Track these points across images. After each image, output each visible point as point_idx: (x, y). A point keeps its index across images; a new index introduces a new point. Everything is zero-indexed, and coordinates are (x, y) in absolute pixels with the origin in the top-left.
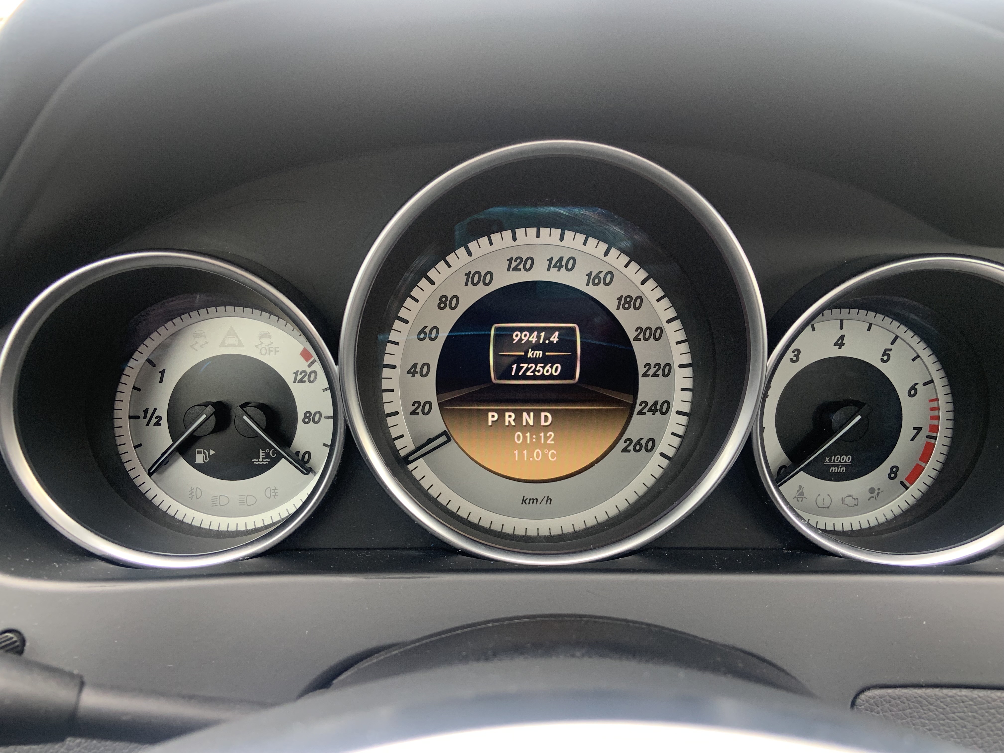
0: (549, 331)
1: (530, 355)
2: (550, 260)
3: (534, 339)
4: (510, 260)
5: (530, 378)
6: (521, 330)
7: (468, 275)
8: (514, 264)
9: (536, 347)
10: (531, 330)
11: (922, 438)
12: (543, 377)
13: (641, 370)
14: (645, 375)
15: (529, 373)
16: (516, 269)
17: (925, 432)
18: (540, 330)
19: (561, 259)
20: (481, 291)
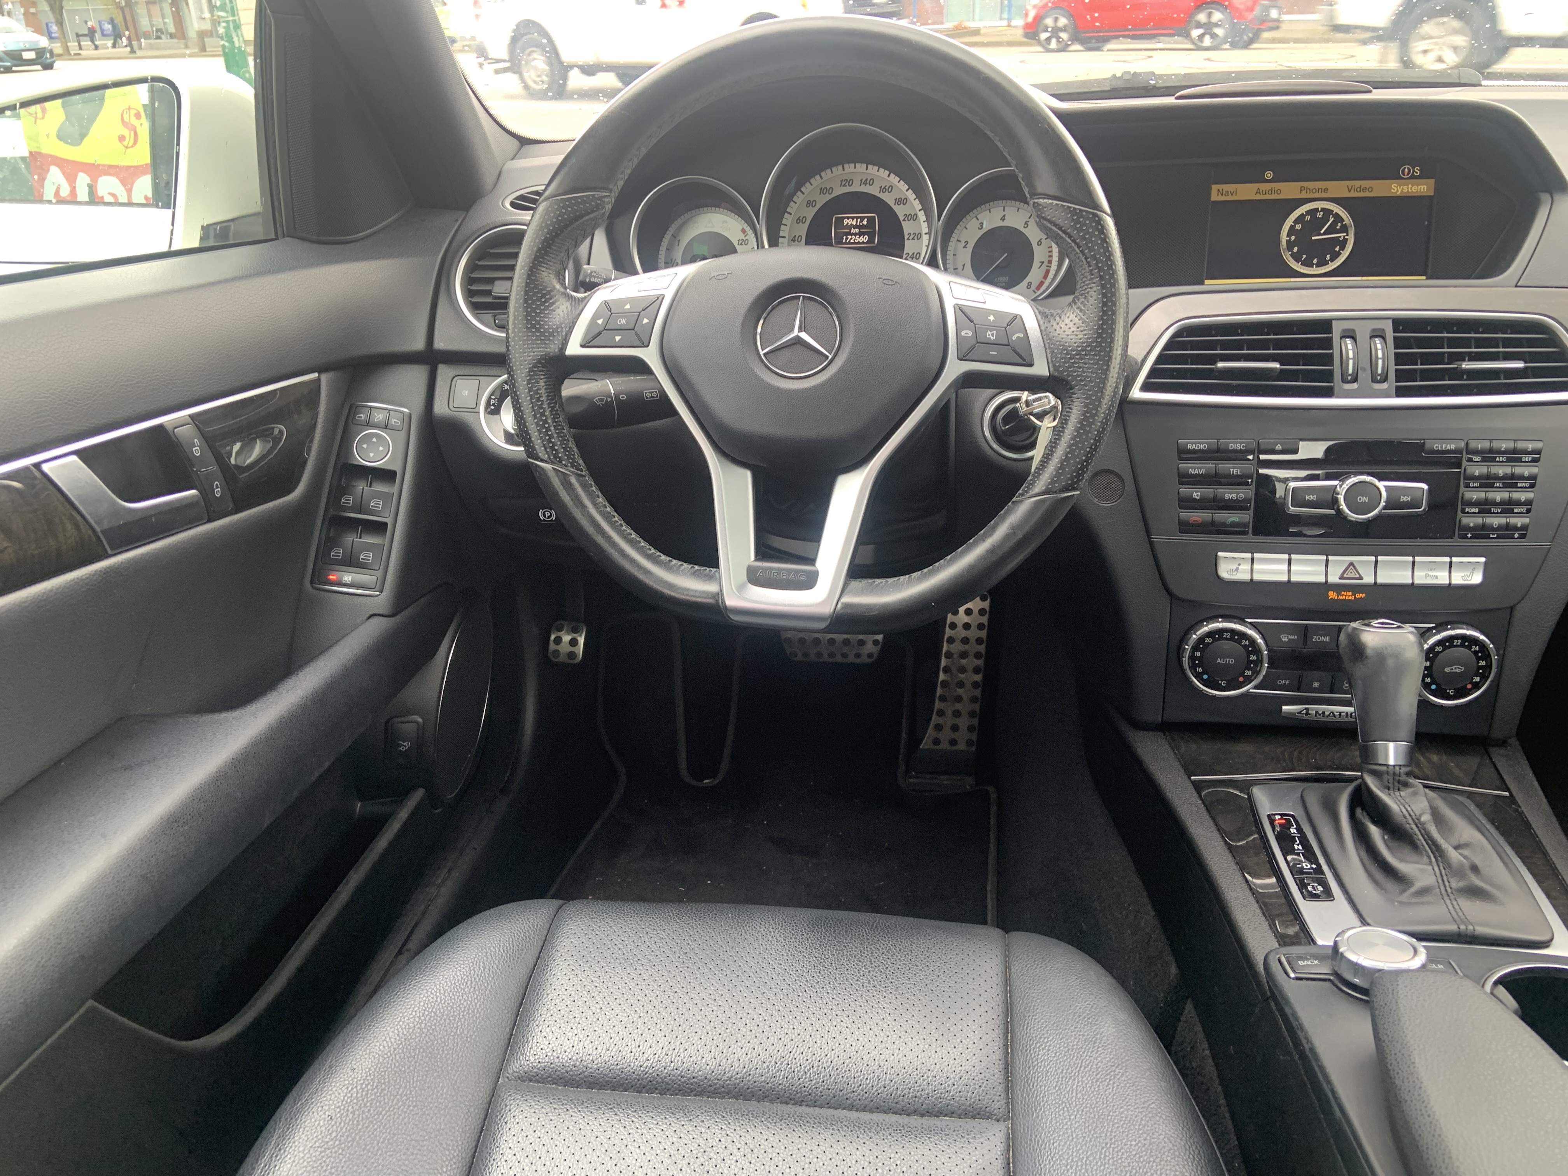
0: (862, 219)
1: (852, 231)
2: (861, 180)
3: (854, 223)
4: (842, 181)
5: (852, 243)
6: (848, 218)
7: (821, 189)
8: (843, 183)
9: (856, 227)
10: (853, 218)
11: (1044, 267)
12: (859, 243)
13: (906, 237)
14: (908, 239)
15: (852, 241)
16: (844, 186)
17: (1046, 264)
18: (857, 218)
19: (867, 180)
20: (828, 197)
